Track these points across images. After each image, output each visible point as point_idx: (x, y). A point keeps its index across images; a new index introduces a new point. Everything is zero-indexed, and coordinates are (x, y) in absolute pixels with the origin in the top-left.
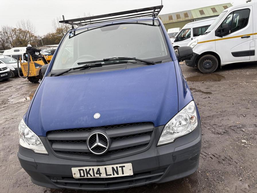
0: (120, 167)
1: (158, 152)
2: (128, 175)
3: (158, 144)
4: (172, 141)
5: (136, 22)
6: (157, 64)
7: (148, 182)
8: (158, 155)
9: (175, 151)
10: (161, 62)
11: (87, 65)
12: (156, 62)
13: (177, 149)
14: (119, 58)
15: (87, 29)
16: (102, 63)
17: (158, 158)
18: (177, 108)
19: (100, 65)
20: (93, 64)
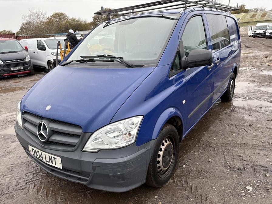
0: (54, 158)
1: (81, 157)
2: (59, 167)
3: (84, 149)
4: (96, 151)
5: (162, 15)
6: (136, 68)
7: (78, 181)
8: (80, 159)
9: (95, 161)
10: (142, 66)
11: (83, 59)
12: (135, 66)
13: (98, 161)
14: (108, 55)
15: (116, 21)
16: (95, 59)
17: (80, 162)
18: (109, 120)
19: (93, 61)
20: (88, 58)
